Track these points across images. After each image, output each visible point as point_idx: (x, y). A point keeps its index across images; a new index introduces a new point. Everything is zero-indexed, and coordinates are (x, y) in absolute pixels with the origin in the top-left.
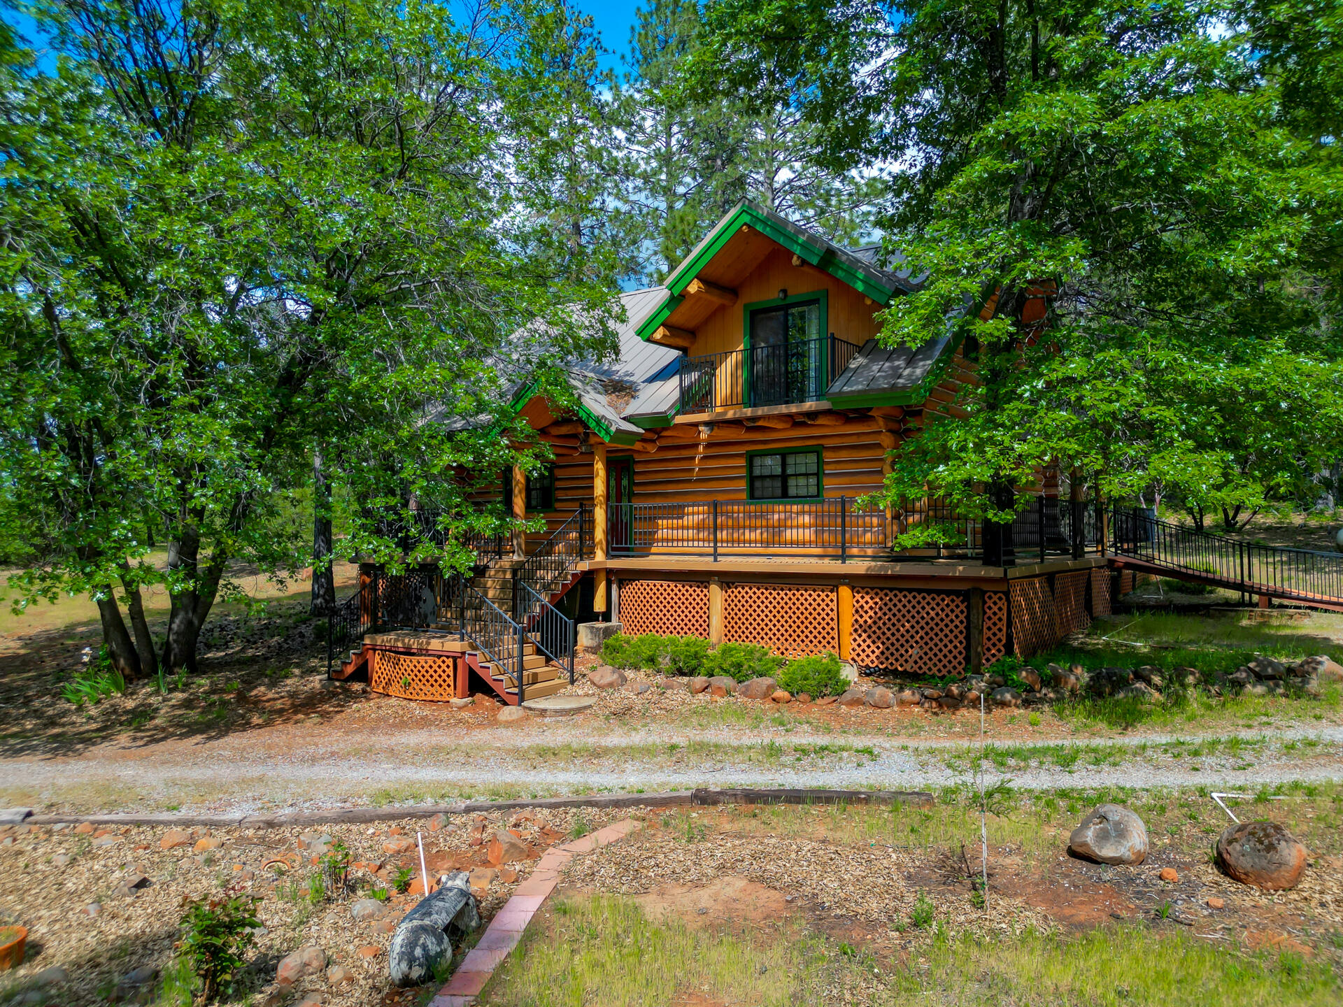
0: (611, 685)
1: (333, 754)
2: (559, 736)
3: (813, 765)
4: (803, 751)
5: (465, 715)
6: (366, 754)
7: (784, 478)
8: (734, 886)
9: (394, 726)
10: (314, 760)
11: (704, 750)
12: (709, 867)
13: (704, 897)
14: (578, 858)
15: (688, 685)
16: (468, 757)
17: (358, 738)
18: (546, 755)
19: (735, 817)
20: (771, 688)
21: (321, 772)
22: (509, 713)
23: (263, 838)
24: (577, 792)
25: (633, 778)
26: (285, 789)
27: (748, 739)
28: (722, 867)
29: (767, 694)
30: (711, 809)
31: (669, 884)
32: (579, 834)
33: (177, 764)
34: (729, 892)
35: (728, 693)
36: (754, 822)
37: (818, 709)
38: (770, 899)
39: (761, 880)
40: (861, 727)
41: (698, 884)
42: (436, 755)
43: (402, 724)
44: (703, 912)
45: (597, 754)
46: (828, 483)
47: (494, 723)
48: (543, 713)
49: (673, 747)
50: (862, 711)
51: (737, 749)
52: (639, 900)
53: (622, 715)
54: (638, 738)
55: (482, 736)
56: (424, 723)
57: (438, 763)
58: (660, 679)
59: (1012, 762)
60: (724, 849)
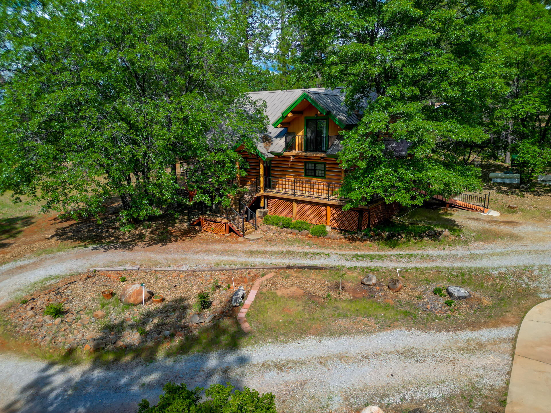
0: (266, 231)
1: (200, 251)
2: (255, 247)
3: (315, 258)
4: (313, 254)
5: (229, 239)
6: (208, 251)
7: (315, 170)
8: (294, 288)
9: (211, 242)
10: (196, 253)
11: (290, 253)
12: (289, 284)
13: (288, 291)
14: (263, 282)
15: (286, 231)
16: (234, 253)
17: (204, 246)
18: (252, 253)
19: (296, 272)
20: (308, 234)
21: (199, 257)
22: (241, 239)
23: (193, 274)
24: (261, 264)
25: (273, 261)
26: (193, 261)
27: (301, 250)
28: (292, 285)
29: (306, 235)
30: (291, 270)
31: (282, 288)
32: (263, 276)
33: (163, 253)
34: (293, 290)
35: (297, 234)
36: (300, 274)
37: (319, 240)
38: (301, 291)
39: (299, 287)
40: (329, 246)
41: (287, 288)
42: (225, 252)
43: (214, 242)
44: (288, 294)
45: (264, 253)
46: (327, 173)
47: (237, 242)
48: (249, 239)
49: (283, 252)
50: (330, 241)
51: (298, 253)
52: (276, 291)
53: (270, 241)
54: (274, 248)
55: (235, 246)
56: (219, 241)
57: (226, 255)
58: (279, 229)
59: (360, 258)
60: (292, 280)
